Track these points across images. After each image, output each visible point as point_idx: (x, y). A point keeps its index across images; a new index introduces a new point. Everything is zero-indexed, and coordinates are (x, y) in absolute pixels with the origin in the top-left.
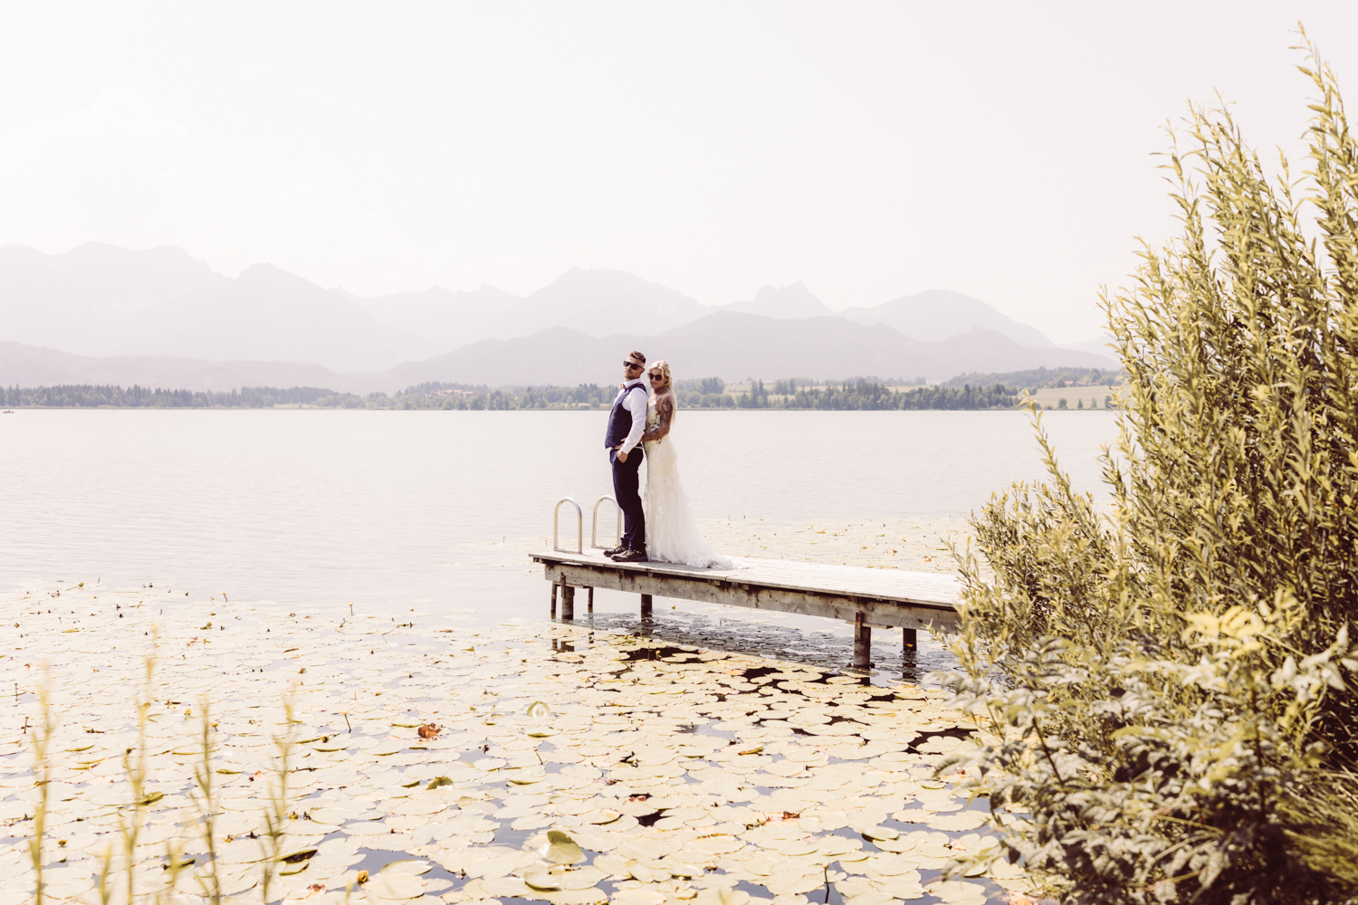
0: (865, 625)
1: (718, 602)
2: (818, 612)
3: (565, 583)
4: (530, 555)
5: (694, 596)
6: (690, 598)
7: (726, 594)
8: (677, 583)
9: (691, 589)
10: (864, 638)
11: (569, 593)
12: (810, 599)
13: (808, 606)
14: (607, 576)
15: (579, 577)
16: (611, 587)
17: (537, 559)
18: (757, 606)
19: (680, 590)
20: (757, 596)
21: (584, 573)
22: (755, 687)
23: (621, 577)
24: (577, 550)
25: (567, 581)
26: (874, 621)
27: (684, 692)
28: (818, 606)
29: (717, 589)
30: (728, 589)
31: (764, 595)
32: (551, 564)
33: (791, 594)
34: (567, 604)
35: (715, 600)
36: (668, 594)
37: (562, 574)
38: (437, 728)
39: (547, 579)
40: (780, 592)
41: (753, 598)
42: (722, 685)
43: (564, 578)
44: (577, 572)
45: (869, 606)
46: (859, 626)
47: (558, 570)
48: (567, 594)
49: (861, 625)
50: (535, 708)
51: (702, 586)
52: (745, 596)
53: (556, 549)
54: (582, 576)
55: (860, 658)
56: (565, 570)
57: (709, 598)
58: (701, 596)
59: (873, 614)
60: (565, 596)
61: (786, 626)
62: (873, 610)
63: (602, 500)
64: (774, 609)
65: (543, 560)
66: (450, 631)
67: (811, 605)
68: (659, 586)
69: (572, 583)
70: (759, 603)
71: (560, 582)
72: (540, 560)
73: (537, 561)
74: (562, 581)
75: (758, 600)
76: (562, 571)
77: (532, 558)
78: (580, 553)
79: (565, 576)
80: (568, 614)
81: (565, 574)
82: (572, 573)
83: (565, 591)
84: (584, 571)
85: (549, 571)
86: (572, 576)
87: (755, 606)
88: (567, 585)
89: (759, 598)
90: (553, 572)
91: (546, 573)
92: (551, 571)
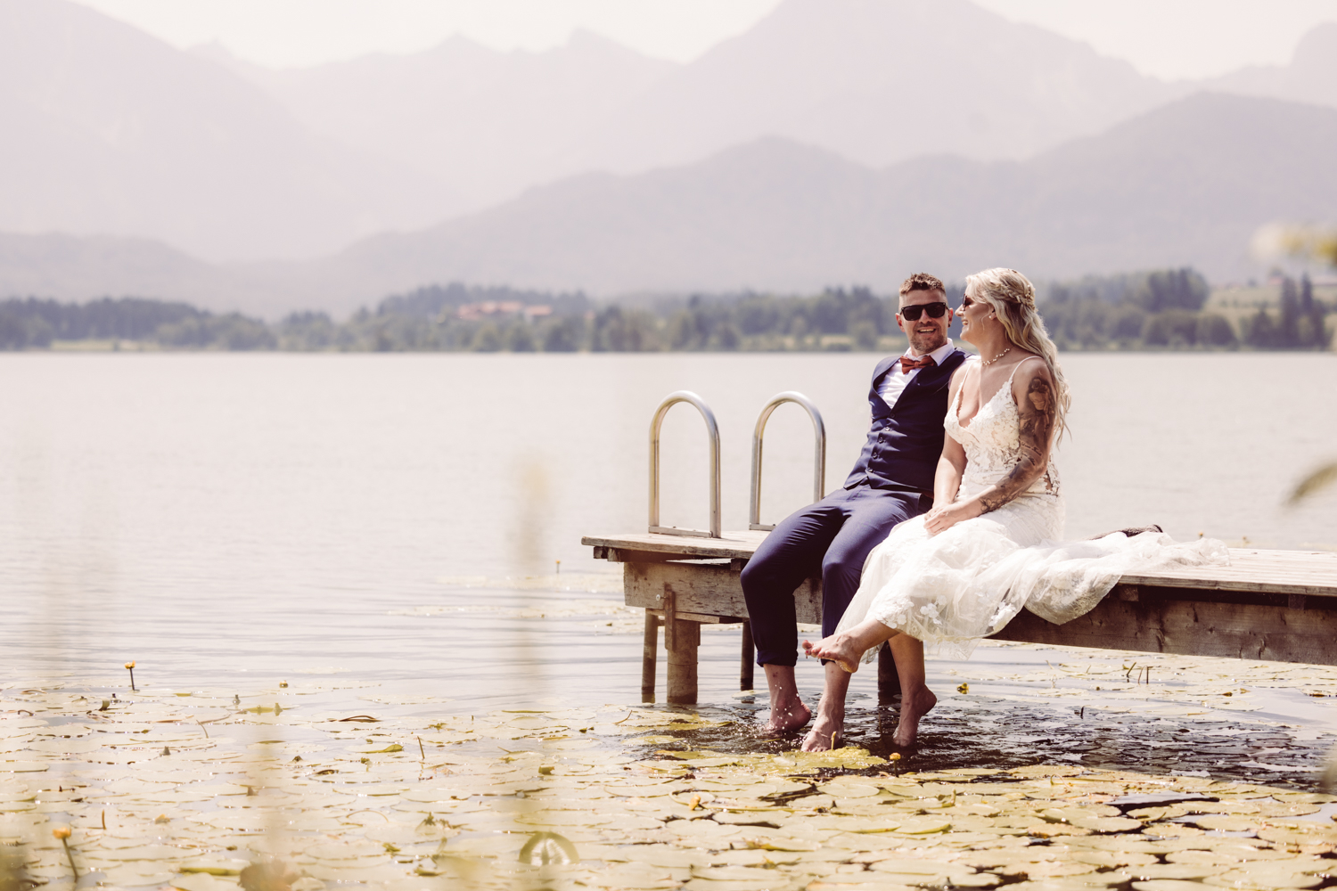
2: (1318, 653)
3: (675, 612)
4: (585, 541)
11: (686, 640)
12: (1298, 621)
13: (1292, 639)
15: (711, 595)
17: (603, 550)
18: (1161, 647)
20: (1161, 622)
21: (723, 583)
22: (1137, 824)
24: (709, 532)
25: (680, 607)
27: (945, 831)
28: (1319, 638)
31: (1180, 618)
32: (637, 561)
33: (1250, 610)
34: (679, 666)
37: (667, 587)
39: (630, 601)
40: (1221, 606)
41: (1152, 626)
42: (1050, 820)
43: (671, 599)
44: (705, 581)
47: (658, 578)
48: (681, 641)
52: (1133, 625)
53: (654, 527)
54: (718, 591)
56: (673, 577)
60: (673, 645)
63: (777, 403)
64: (1206, 652)
65: (617, 550)
67: (1301, 637)
69: (693, 610)
70: (1167, 639)
71: (664, 609)
72: (610, 553)
73: (604, 556)
74: (667, 607)
75: (1164, 631)
76: (668, 581)
77: (591, 548)
78: (715, 535)
79: (674, 593)
80: (682, 692)
81: (675, 588)
82: (691, 584)
83: (674, 630)
84: (723, 578)
85: (636, 580)
86: (692, 593)
87: (1157, 646)
88: (680, 616)
89: (1167, 625)
90: (645, 583)
91: (626, 586)
92: (641, 580)
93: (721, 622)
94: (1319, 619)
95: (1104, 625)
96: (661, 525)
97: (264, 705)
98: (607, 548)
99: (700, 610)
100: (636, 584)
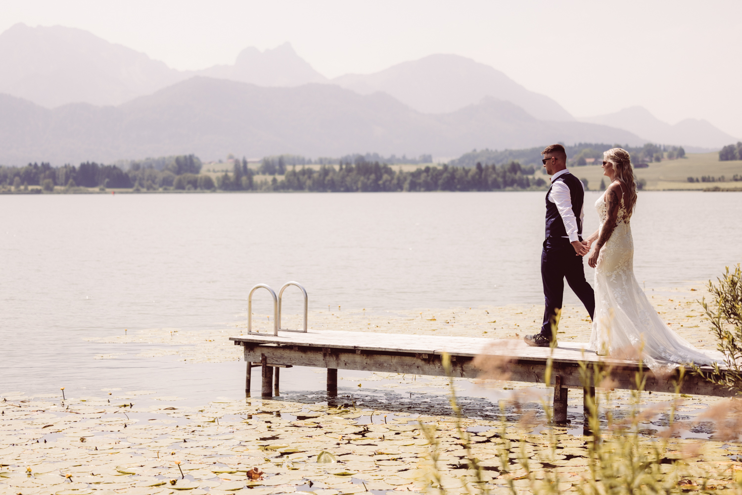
0: (564, 387)
1: (424, 373)
3: (266, 363)
4: (230, 339)
5: (400, 369)
6: (396, 371)
7: (432, 366)
8: (383, 358)
9: (397, 363)
10: (561, 399)
14: (311, 355)
15: (281, 357)
16: (314, 365)
17: (238, 342)
18: (462, 375)
19: (385, 365)
20: (462, 367)
21: (287, 353)
23: (325, 355)
24: (273, 333)
25: (268, 361)
26: (572, 383)
28: (520, 373)
29: (423, 362)
30: (433, 361)
32: (250, 346)
34: (267, 382)
35: (421, 372)
36: (374, 368)
37: (263, 355)
38: (259, 471)
39: (246, 359)
41: (459, 369)
43: (265, 359)
44: (279, 353)
45: (568, 371)
46: (559, 388)
47: (259, 351)
48: (268, 374)
49: (560, 386)
50: (322, 457)
51: (408, 360)
52: (450, 367)
53: (250, 333)
54: (284, 356)
55: (559, 415)
56: (265, 351)
57: (416, 371)
58: (407, 369)
59: (571, 377)
60: (265, 375)
61: (471, 396)
62: (571, 374)
63: (287, 285)
65: (244, 342)
66: (174, 409)
68: (365, 362)
69: (274, 363)
70: (464, 373)
71: (261, 362)
72: (241, 343)
73: (239, 344)
74: (263, 362)
75: (463, 370)
76: (263, 353)
77: (233, 342)
78: (276, 335)
79: (266, 357)
80: (268, 392)
81: (266, 355)
82: (273, 354)
83: (266, 370)
84: (286, 351)
85: (249, 352)
86: (273, 357)
87: (460, 375)
88: (268, 365)
89: (464, 368)
90: (253, 353)
91: (245, 355)
92: (251, 353)
93: (286, 367)
94: (520, 367)
95: (440, 368)
96: (252, 331)
97: (126, 404)
98: (240, 342)
99: (277, 363)
100: (249, 354)
